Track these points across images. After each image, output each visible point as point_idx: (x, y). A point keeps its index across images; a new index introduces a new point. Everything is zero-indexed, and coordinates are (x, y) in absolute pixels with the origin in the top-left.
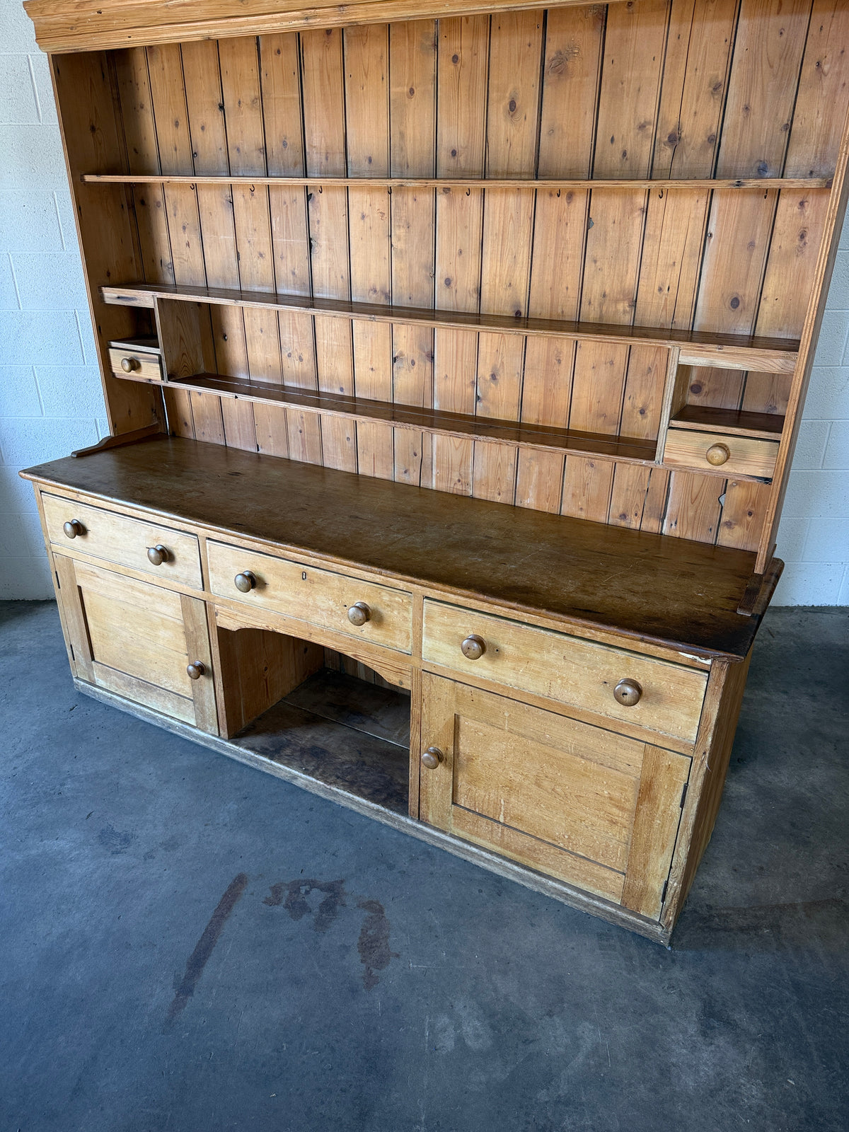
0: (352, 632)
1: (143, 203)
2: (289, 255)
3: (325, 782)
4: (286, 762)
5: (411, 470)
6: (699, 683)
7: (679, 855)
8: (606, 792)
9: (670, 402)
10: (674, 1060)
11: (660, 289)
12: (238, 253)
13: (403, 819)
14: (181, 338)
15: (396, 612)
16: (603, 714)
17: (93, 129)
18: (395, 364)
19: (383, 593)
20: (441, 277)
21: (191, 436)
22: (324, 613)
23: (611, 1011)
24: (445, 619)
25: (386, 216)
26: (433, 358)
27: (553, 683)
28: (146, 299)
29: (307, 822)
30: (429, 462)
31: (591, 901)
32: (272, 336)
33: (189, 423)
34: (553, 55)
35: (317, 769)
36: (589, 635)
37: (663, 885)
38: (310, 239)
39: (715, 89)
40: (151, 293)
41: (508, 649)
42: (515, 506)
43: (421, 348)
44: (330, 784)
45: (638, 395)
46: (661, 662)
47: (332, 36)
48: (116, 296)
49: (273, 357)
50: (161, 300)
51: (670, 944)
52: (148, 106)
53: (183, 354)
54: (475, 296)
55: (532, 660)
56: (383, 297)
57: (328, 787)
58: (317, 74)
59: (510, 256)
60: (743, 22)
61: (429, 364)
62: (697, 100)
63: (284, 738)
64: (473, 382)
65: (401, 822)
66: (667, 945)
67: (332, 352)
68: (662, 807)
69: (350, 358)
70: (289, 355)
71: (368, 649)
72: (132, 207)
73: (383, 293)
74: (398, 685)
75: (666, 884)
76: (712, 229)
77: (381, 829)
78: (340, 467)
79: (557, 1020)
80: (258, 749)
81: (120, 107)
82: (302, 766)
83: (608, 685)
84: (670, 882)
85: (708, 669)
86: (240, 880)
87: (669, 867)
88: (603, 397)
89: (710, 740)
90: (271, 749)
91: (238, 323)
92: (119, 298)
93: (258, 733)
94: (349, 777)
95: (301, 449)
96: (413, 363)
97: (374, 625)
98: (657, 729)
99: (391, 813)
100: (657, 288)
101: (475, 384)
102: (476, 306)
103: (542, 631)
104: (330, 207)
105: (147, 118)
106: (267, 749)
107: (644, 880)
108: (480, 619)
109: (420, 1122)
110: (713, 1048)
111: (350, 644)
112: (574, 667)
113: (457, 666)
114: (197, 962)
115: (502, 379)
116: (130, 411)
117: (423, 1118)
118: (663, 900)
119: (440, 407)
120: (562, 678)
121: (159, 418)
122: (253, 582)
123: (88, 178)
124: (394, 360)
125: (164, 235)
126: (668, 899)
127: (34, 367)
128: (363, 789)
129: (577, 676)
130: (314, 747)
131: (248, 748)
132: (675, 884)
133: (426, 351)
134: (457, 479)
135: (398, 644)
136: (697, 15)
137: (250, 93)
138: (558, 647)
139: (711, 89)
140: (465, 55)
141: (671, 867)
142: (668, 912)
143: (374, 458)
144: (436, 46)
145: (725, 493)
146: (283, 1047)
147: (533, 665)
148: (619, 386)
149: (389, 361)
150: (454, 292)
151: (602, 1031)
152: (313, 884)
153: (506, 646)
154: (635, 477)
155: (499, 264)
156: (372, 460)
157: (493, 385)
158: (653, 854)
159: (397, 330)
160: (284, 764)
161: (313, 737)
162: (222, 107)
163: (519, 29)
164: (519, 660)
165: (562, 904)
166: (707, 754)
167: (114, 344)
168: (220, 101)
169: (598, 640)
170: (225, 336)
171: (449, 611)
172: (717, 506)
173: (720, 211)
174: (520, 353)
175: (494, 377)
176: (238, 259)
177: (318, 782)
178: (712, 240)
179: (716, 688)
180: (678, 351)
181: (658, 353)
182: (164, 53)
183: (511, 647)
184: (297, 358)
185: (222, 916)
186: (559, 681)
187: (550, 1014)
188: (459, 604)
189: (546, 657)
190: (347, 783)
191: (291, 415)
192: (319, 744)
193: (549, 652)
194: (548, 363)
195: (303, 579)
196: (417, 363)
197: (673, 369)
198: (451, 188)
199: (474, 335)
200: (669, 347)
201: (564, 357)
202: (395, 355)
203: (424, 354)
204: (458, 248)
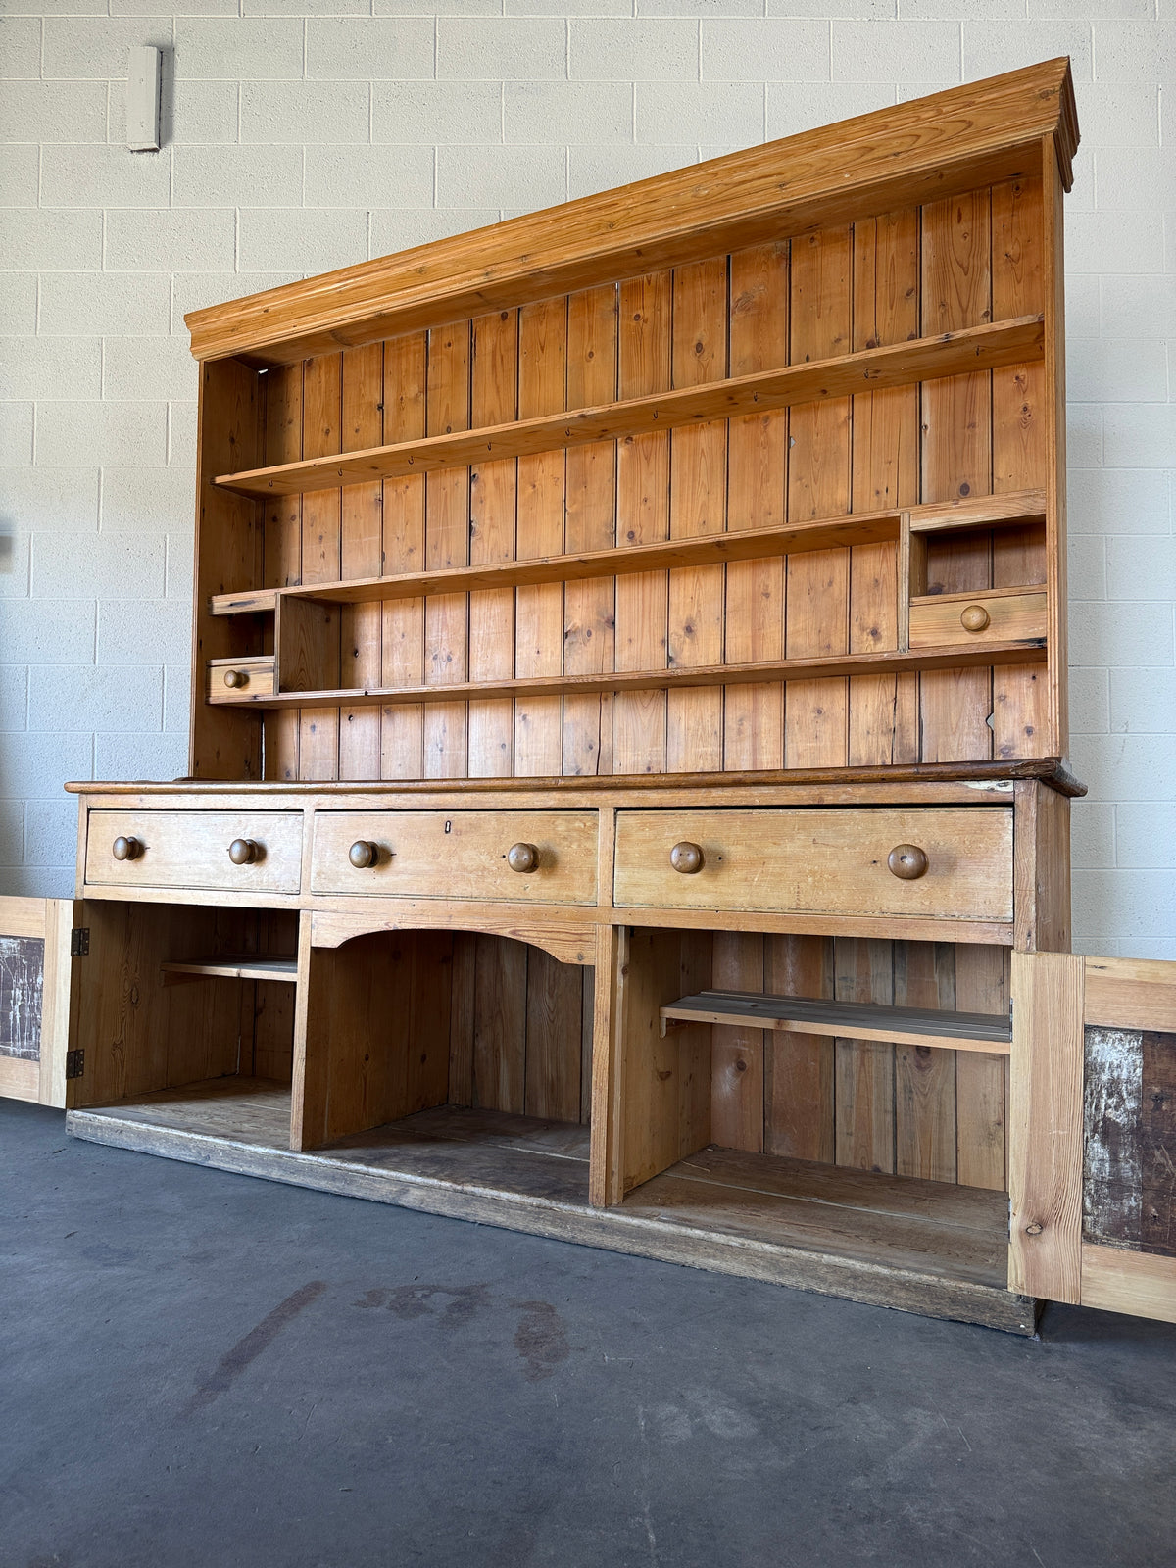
0: (511, 895)
1: (275, 519)
2: (444, 542)
3: (455, 1182)
4: (391, 1167)
6: (1003, 824)
9: (907, 575)
10: (1082, 1445)
11: (878, 492)
12: (383, 553)
13: (579, 1210)
14: (302, 651)
15: (575, 846)
16: (877, 914)
17: (233, 440)
18: (567, 641)
19: (558, 822)
20: (623, 533)
22: (472, 876)
23: (957, 1397)
24: (647, 833)
25: (560, 480)
26: (614, 623)
27: (802, 885)
28: (266, 599)
30: (609, 753)
31: (895, 1272)
32: (415, 639)
33: (293, 772)
34: (739, 295)
36: (844, 796)
38: (471, 522)
39: (908, 295)
40: (272, 591)
41: (735, 851)
43: (599, 613)
44: (463, 1184)
45: (866, 614)
46: (946, 809)
47: (507, 321)
48: (229, 603)
49: (414, 664)
50: (285, 597)
51: (1038, 1328)
52: (297, 422)
53: (301, 670)
55: (770, 857)
57: (459, 1187)
58: (489, 358)
59: (702, 493)
60: (926, 237)
61: (609, 632)
62: (891, 308)
63: (388, 1151)
64: (663, 641)
65: (577, 1220)
66: (1031, 1330)
67: (489, 642)
69: (511, 645)
70: (435, 658)
71: (535, 917)
72: (260, 526)
74: (576, 962)
76: (927, 420)
79: (867, 1408)
80: (348, 1159)
81: (265, 428)
82: (417, 1170)
83: (879, 865)
85: (1010, 798)
86: (317, 1286)
88: (824, 625)
89: (1034, 909)
90: (370, 1159)
91: (375, 632)
92: (232, 605)
94: (493, 1177)
95: (440, 763)
97: (543, 874)
98: (956, 914)
99: (560, 1206)
100: (873, 493)
101: (666, 642)
103: (781, 811)
104: (497, 482)
105: (295, 430)
106: (361, 1159)
108: (695, 818)
109: (644, 1514)
110: (1144, 1432)
111: (508, 916)
112: (829, 850)
113: (665, 900)
114: (236, 1361)
115: (701, 630)
116: (218, 753)
117: (646, 1510)
120: (813, 873)
121: (252, 774)
122: (376, 856)
123: (219, 480)
124: (566, 635)
125: (296, 549)
127: (96, 735)
129: (834, 865)
130: (435, 1158)
131: (331, 1158)
133: (605, 616)
135: (578, 893)
136: (880, 240)
137: (413, 389)
138: (804, 829)
139: (905, 294)
140: (647, 313)
144: (617, 310)
145: (992, 712)
146: (387, 1439)
147: (772, 867)
148: (843, 609)
149: (559, 637)
151: (946, 1416)
152: (434, 1289)
153: (732, 848)
154: (876, 715)
155: (690, 505)
157: (687, 640)
159: (570, 601)
161: (432, 1151)
162: (381, 407)
163: (703, 281)
164: (751, 863)
165: (849, 1300)
166: (1033, 935)
167: (214, 662)
168: (379, 401)
169: (858, 801)
170: (355, 652)
171: (651, 819)
172: (986, 731)
173: (931, 401)
174: (719, 596)
175: (689, 630)
176: (383, 559)
177: (443, 1184)
178: (928, 432)
179: (1027, 823)
180: (908, 517)
181: (885, 562)
182: (324, 367)
183: (739, 847)
184: (445, 658)
185: (284, 1317)
186: (810, 879)
187: (854, 1401)
188: (665, 805)
189: (790, 848)
192: (443, 1155)
193: (792, 839)
194: (754, 600)
195: (446, 832)
196: (593, 633)
197: (905, 538)
198: (634, 437)
199: (663, 584)
200: (898, 515)
201: (772, 589)
202: (567, 629)
203: (603, 621)
204: (643, 497)
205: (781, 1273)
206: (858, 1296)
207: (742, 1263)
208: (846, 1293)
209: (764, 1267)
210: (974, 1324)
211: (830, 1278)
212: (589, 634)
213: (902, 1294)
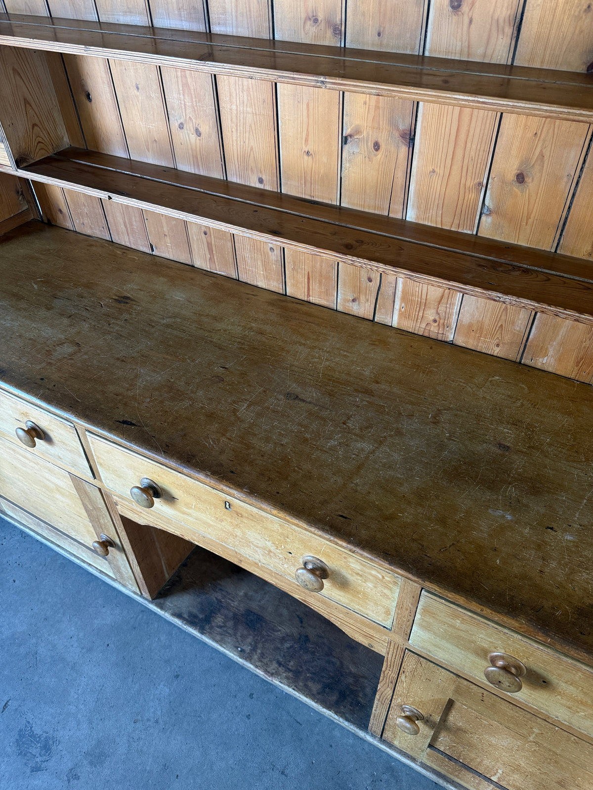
3: (266, 671)
4: (218, 637)
5: (362, 298)
13: (361, 734)
15: (370, 585)
18: (346, 147)
19: (350, 560)
21: (69, 225)
22: (258, 550)
24: (457, 622)
26: (412, 140)
29: (248, 717)
30: (391, 293)
32: (153, 95)
33: (64, 209)
35: (254, 649)
42: (520, 363)
43: (393, 123)
44: (272, 675)
49: (157, 127)
53: (34, 125)
54: (509, 30)
56: (329, 33)
61: (404, 150)
63: (215, 596)
64: (480, 184)
67: (245, 124)
69: (273, 133)
70: (181, 126)
73: (329, 23)
74: (366, 646)
77: (333, 729)
78: (261, 284)
80: (186, 616)
82: (237, 644)
90: (201, 616)
91: (104, 75)
93: (185, 589)
94: (292, 663)
95: (208, 256)
96: (377, 146)
97: (334, 584)
101: (482, 186)
102: (507, 49)
106: (195, 616)
119: (417, 218)
121: (28, 202)
122: (156, 492)
124: (345, 140)
128: (310, 684)
130: (249, 612)
131: (175, 615)
133: (401, 127)
134: (432, 318)
143: (309, 278)
149: (336, 142)
150: (466, 21)
156: (306, 280)
157: (517, 191)
160: (217, 642)
161: (246, 595)
164: (583, 703)
170: (88, 96)
175: (521, 178)
177: (258, 670)
183: (572, 688)
184: (193, 131)
190: (290, 674)
191: (193, 232)
192: (254, 606)
195: (227, 508)
196: (383, 146)
202: (346, 131)
212: (377, 144)
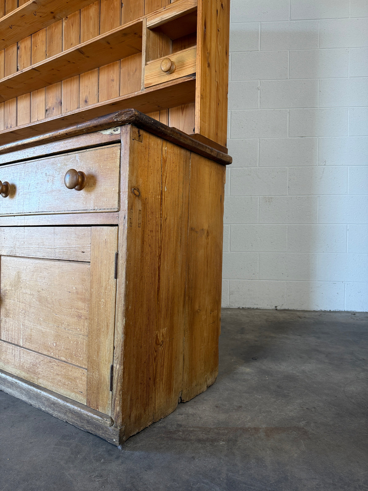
6: (116, 154)
7: (118, 331)
8: (74, 288)
26: (61, 103)
27: (40, 199)
37: (109, 371)
38: (18, 67)
46: (94, 148)
51: (121, 442)
61: (60, 107)
66: (117, 443)
68: (104, 285)
69: (29, 118)
75: (112, 367)
84: (115, 365)
85: (119, 138)
87: (112, 348)
98: (96, 208)
104: (25, 48)
107: (99, 370)
115: (90, 101)
118: (111, 389)
124: (46, 111)
126: (115, 386)
132: (118, 366)
133: (59, 100)
141: (114, 347)
142: (116, 402)
153: (18, 183)
158: (102, 338)
159: (47, 95)
165: (52, 416)
166: (126, 217)
175: (86, 102)
179: (125, 152)
180: (146, 21)
196: (55, 108)
197: (144, 31)
198: (68, 16)
199: (78, 82)
200: (142, 20)
201: (115, 78)
202: (47, 108)
203: (58, 102)
204: (71, 43)
205: (30, 398)
206: (55, 414)
207: (18, 392)
208: (51, 412)
209: (25, 394)
210: (96, 435)
211: (46, 403)
212: (53, 108)
213: (70, 415)
